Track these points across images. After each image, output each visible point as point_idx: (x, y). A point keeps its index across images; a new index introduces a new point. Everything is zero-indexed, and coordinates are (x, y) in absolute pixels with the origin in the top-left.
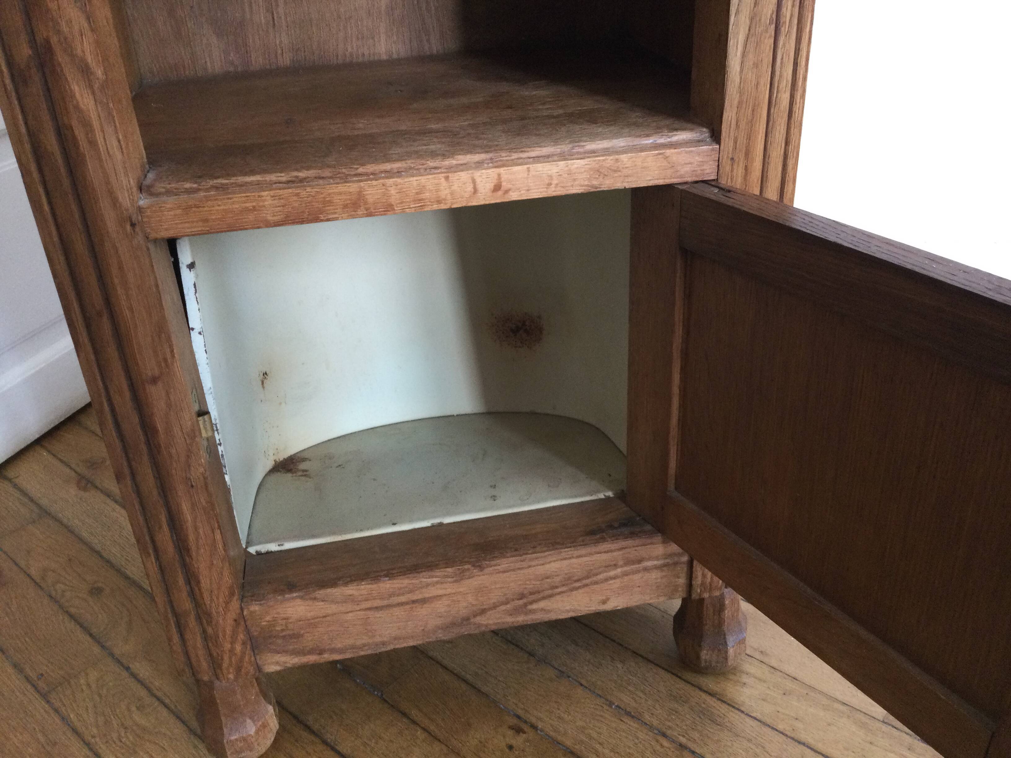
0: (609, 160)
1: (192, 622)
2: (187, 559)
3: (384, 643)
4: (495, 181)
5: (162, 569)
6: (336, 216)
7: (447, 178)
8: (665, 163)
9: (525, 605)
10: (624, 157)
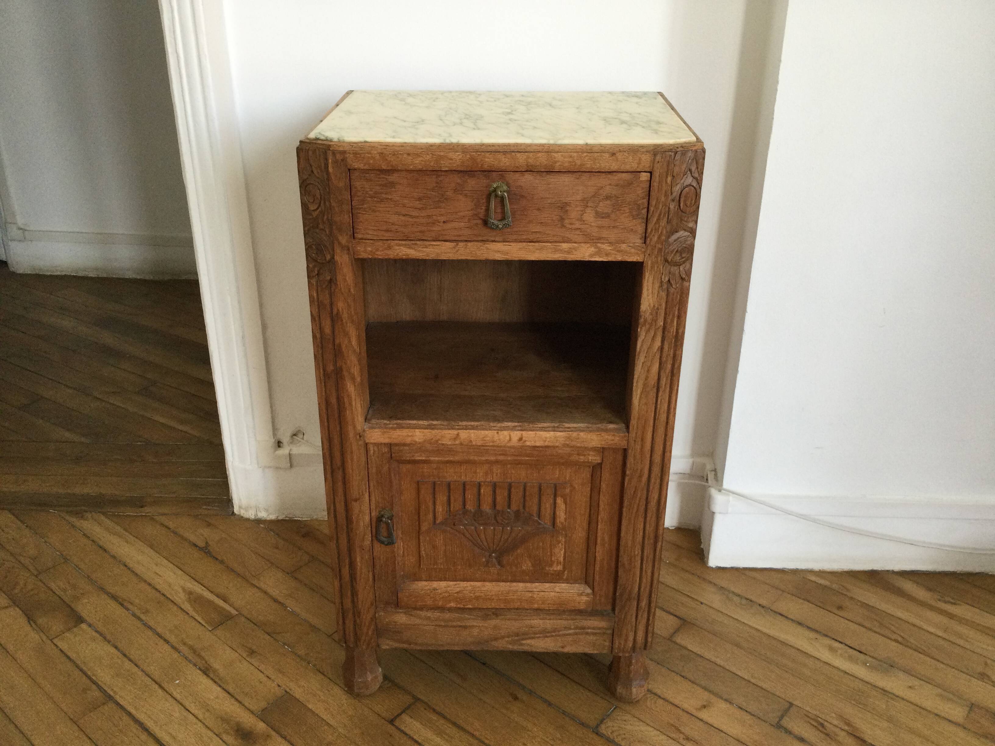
0: (575, 434)
1: (350, 615)
2: (354, 584)
3: (442, 645)
4: (520, 437)
5: (341, 586)
7: (498, 433)
8: (601, 438)
9: (519, 640)
10: (582, 434)
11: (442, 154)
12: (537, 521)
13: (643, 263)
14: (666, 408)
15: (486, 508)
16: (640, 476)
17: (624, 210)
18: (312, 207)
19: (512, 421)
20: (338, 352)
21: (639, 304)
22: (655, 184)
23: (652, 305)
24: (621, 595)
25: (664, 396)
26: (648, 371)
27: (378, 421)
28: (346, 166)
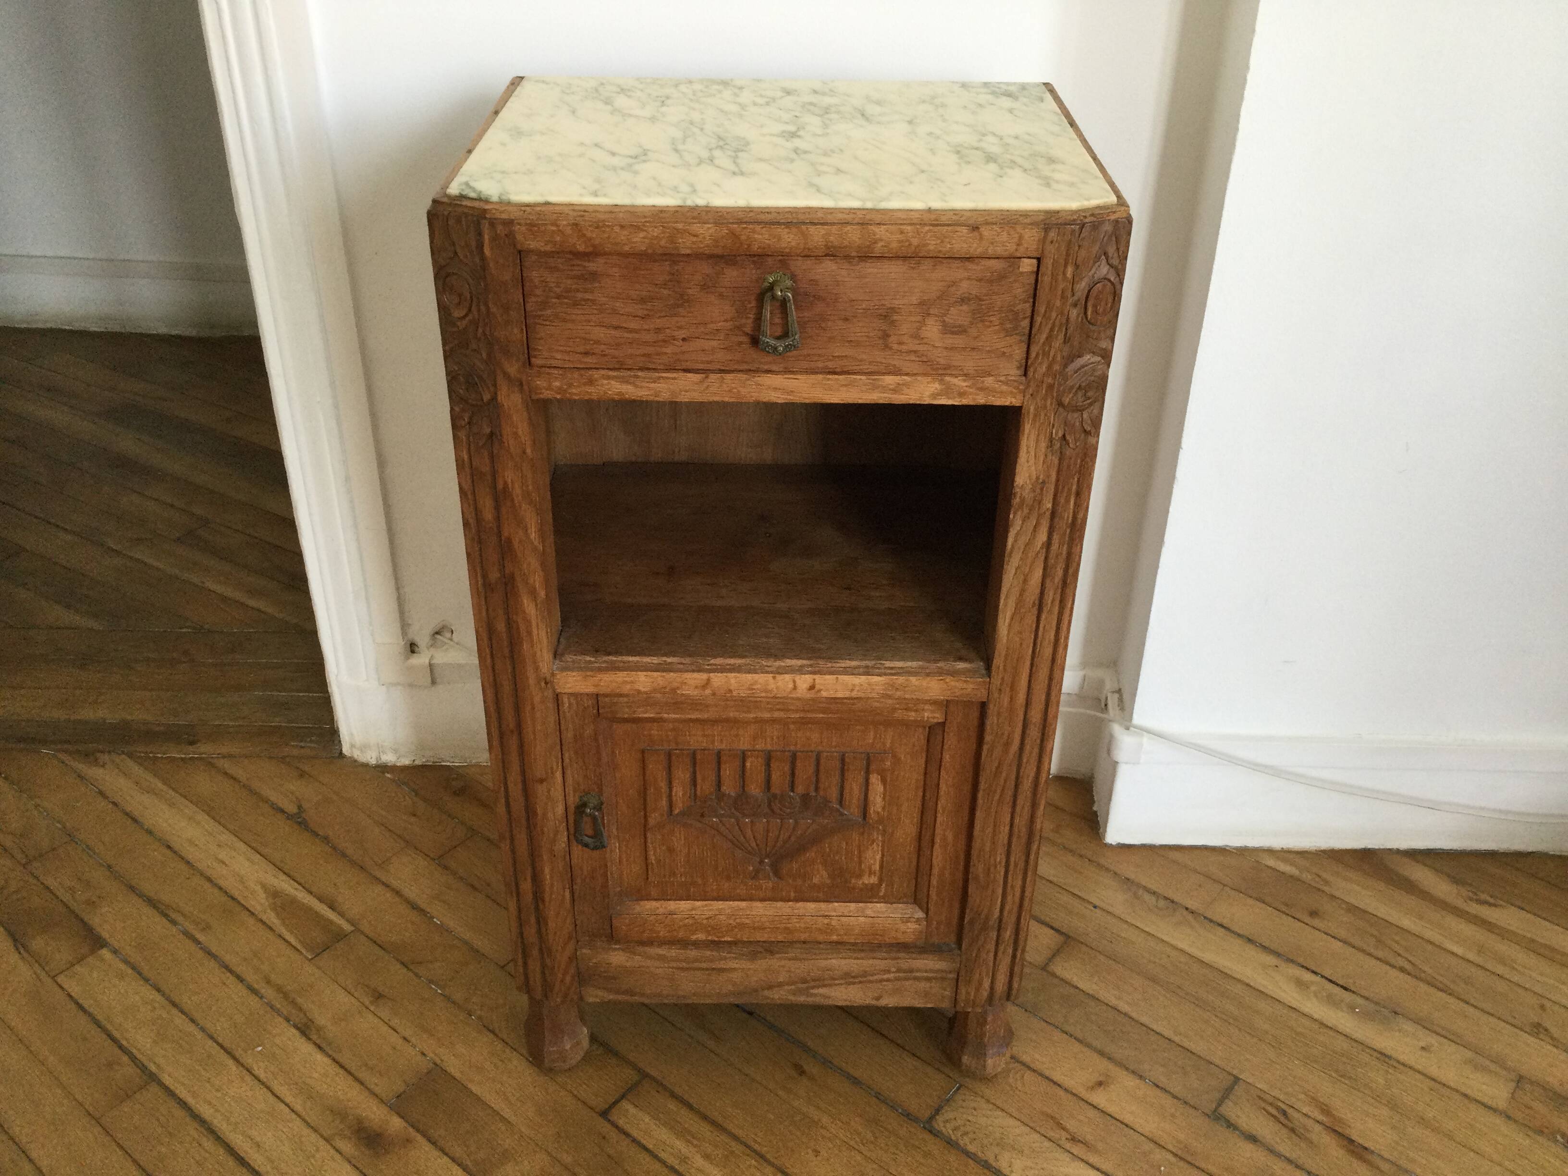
0: (901, 680)
1: (535, 952)
2: (541, 906)
3: (684, 997)
4: (812, 684)
5: (520, 910)
7: (774, 677)
8: (945, 686)
9: (807, 988)
10: (913, 679)
11: (680, 226)
12: (838, 810)
13: (1020, 408)
14: (1052, 639)
15: (755, 790)
16: (1007, 744)
17: (991, 322)
18: (457, 313)
19: (797, 657)
20: (506, 550)
21: (1013, 474)
22: (1045, 280)
23: (1034, 477)
24: (972, 922)
25: (1049, 620)
26: (1025, 581)
27: (574, 657)
28: (515, 246)
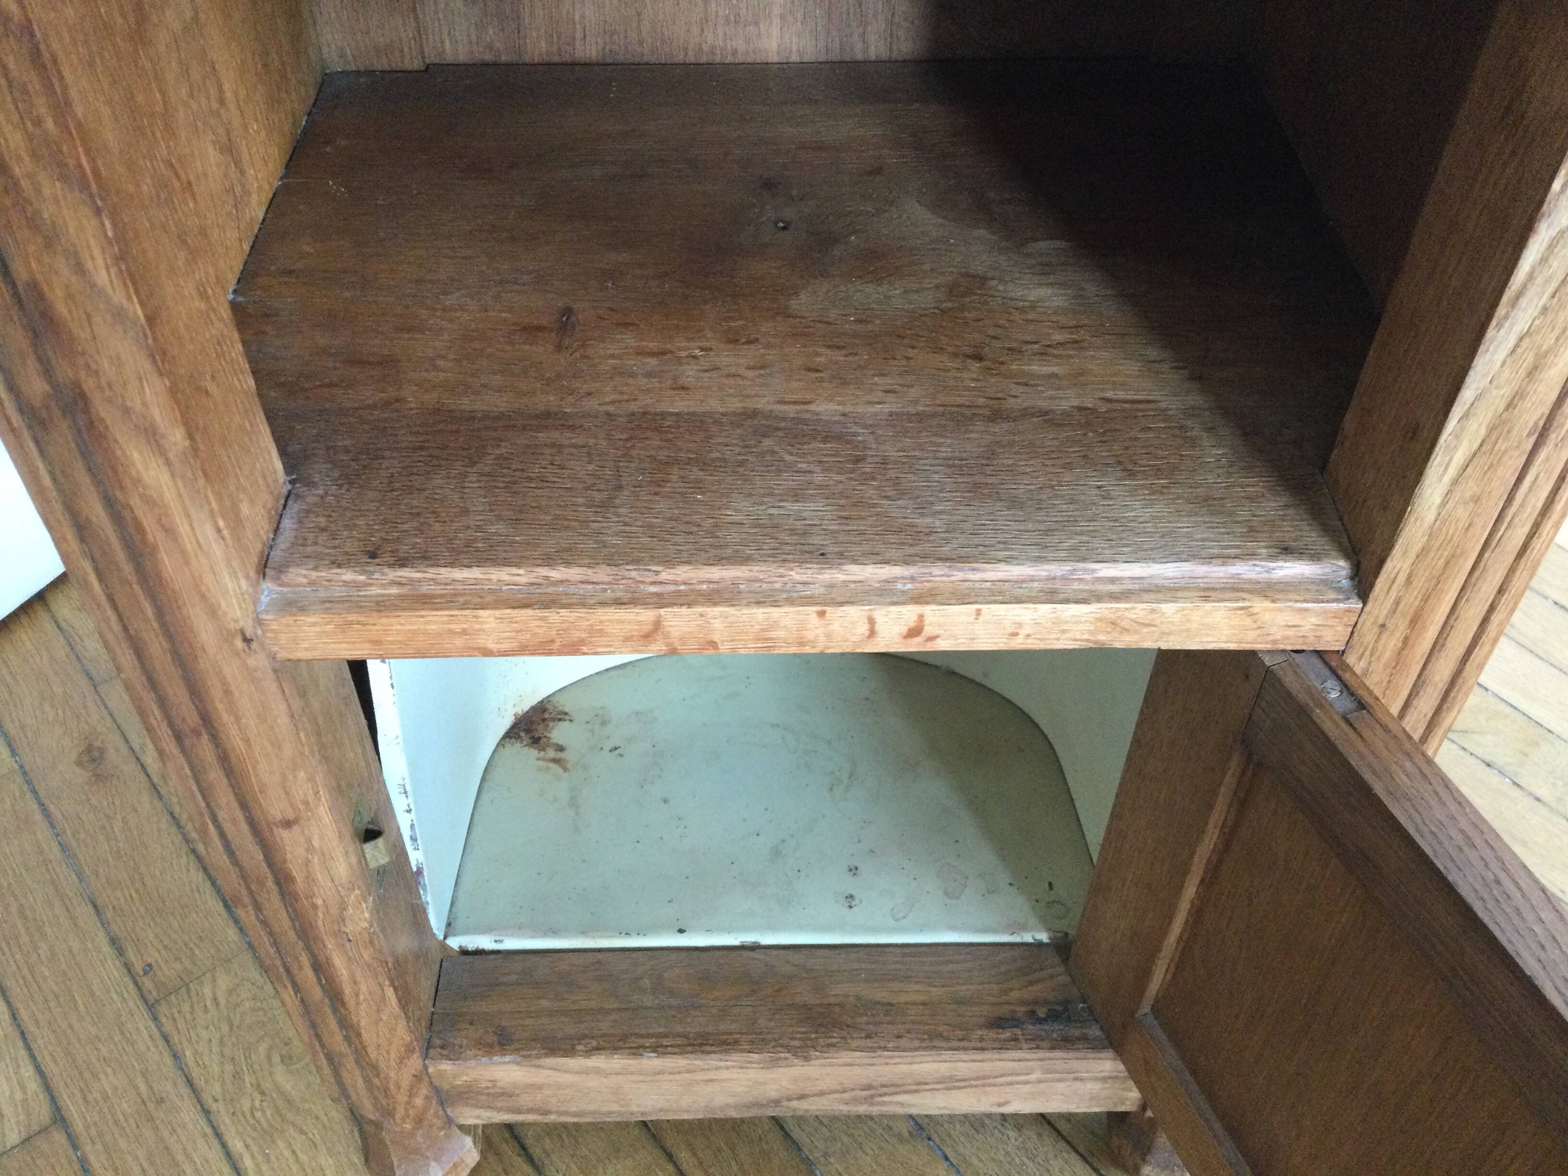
0: (1138, 610)
1: (350, 1062)
4: (912, 624)
5: (304, 1004)
6: (612, 649)
7: (822, 614)
8: (1248, 621)
9: (872, 1096)
10: (1168, 608)
14: (1540, 504)
19: (877, 558)
26: (1533, 372)
27: (314, 574)
